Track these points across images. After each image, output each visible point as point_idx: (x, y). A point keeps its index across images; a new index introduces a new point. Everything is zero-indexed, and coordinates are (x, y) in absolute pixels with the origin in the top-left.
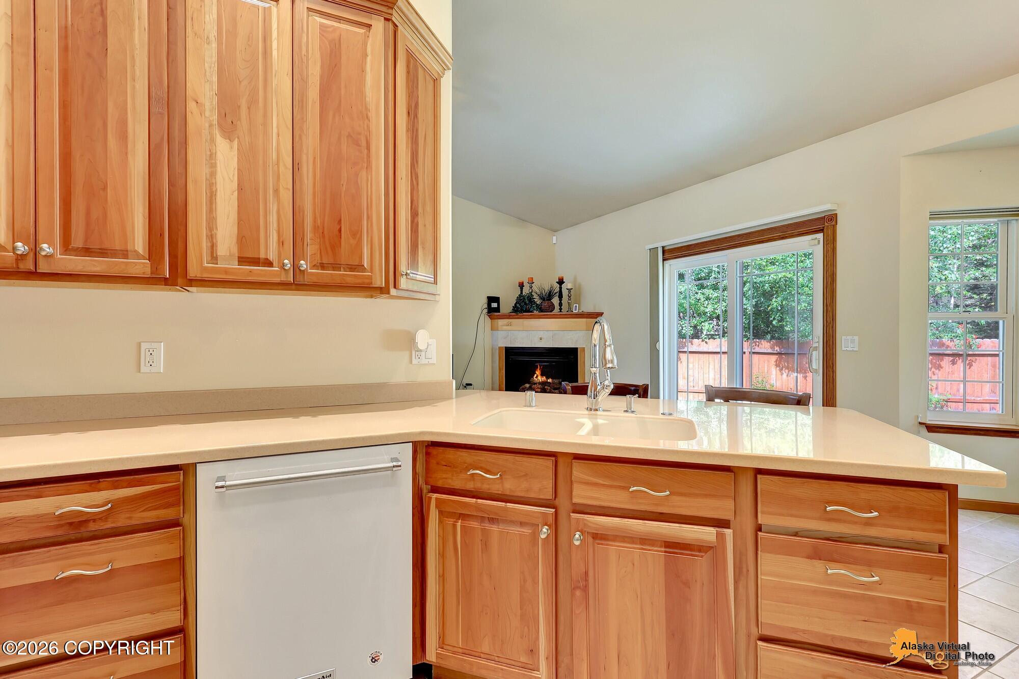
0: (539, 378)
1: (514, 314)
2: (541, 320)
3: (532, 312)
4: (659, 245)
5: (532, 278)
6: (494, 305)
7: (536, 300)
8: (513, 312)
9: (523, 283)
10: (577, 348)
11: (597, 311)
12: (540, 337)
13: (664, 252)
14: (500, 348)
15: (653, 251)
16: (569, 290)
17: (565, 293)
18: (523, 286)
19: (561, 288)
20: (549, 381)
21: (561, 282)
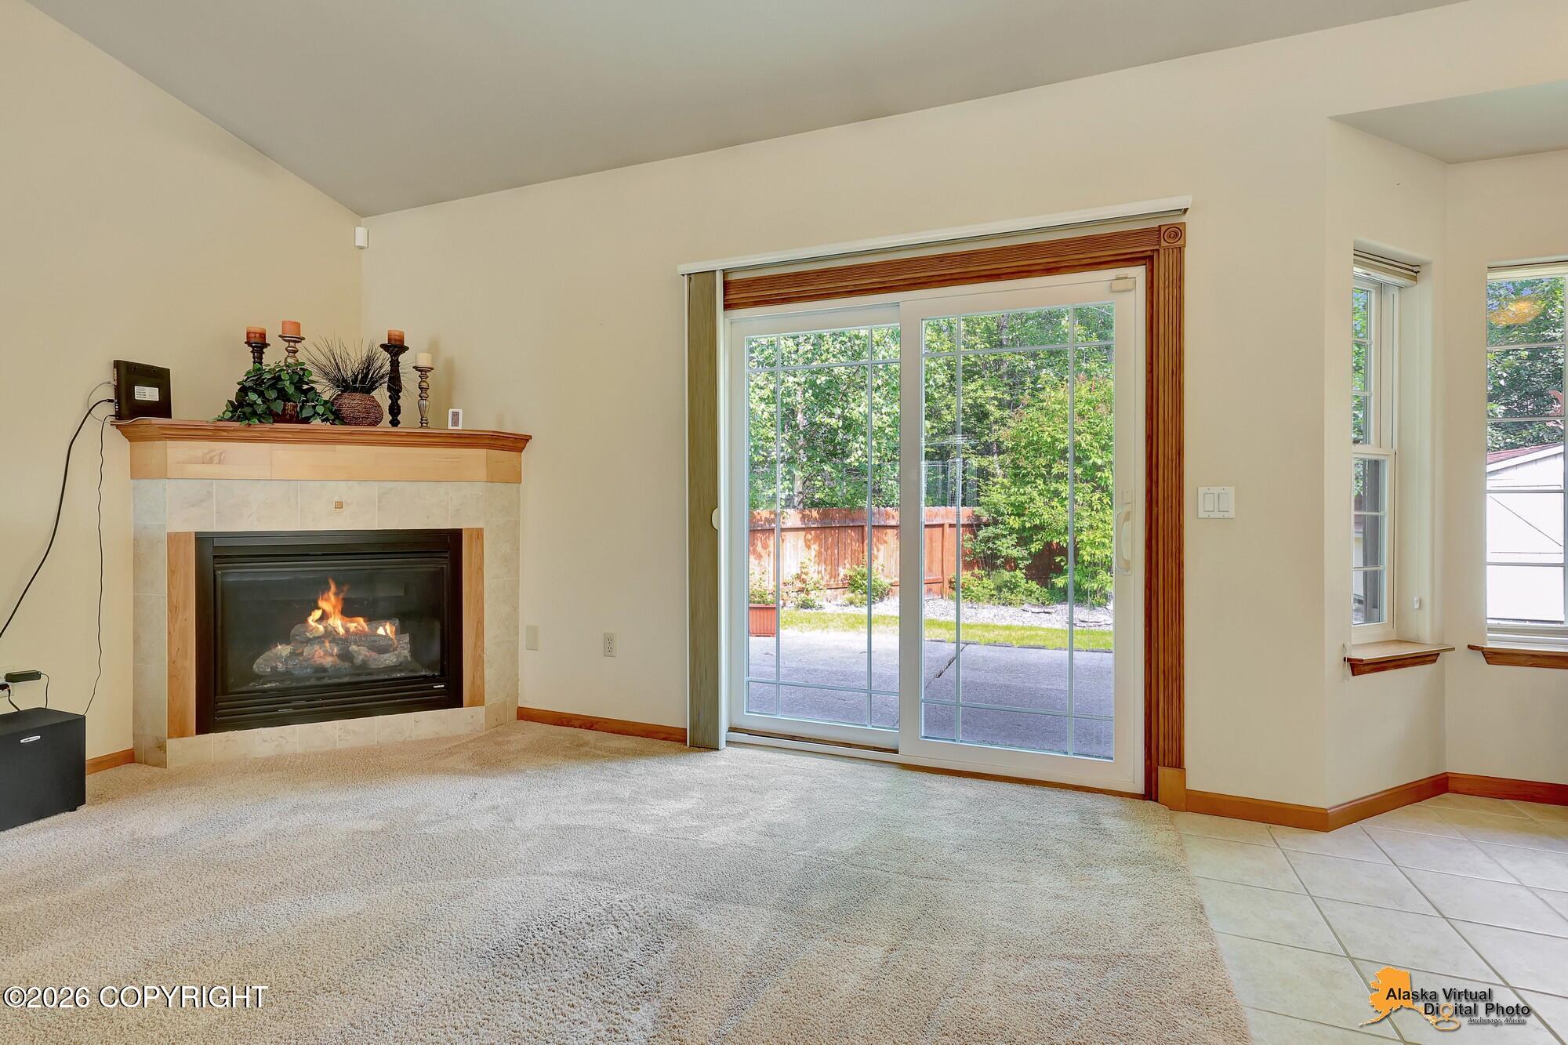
0: (337, 623)
1: (236, 424)
2: (339, 447)
3: (306, 421)
4: (718, 264)
5: (298, 325)
6: (147, 394)
7: (318, 388)
8: (230, 420)
9: (263, 336)
10: (461, 530)
11: (509, 428)
12: (337, 499)
13: (726, 285)
14: (173, 538)
15: (700, 281)
16: (423, 371)
17: (409, 379)
18: (266, 345)
19: (395, 364)
20: (381, 631)
21: (395, 347)
